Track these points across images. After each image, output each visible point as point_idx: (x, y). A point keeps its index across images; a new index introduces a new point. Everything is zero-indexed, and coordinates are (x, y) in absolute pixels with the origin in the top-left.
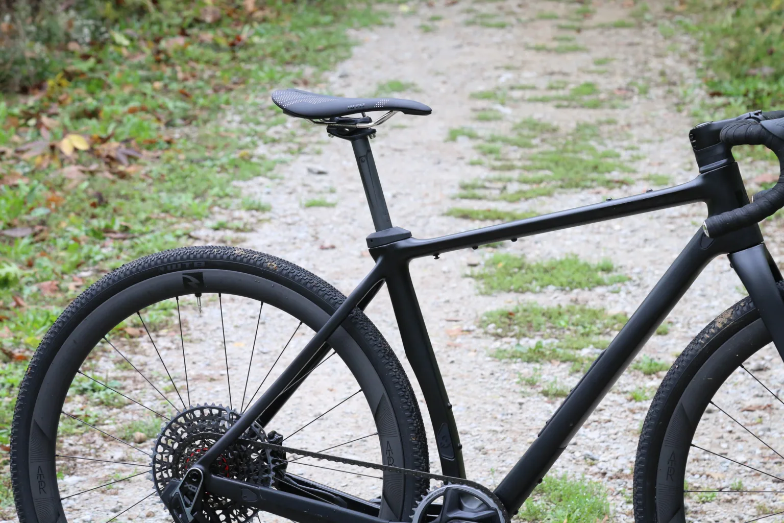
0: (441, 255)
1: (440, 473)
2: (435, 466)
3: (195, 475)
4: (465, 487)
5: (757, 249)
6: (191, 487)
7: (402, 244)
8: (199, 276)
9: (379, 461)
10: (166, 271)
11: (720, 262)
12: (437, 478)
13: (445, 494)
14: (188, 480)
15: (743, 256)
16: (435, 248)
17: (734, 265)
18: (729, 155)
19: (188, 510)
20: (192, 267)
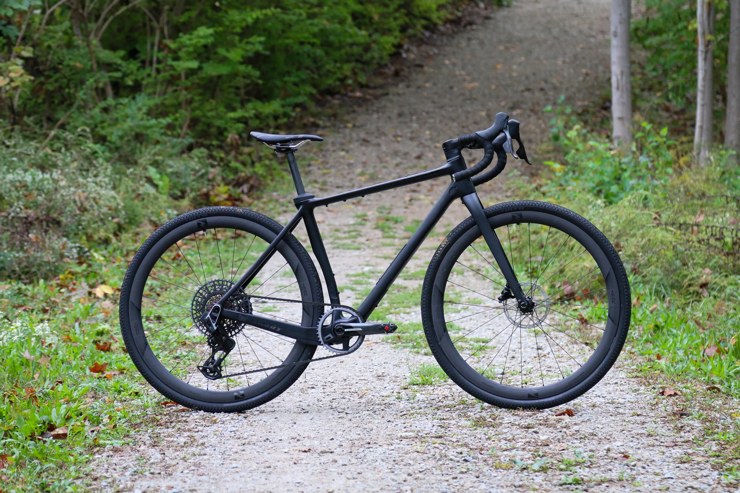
0: (329, 205)
1: (329, 302)
2: (327, 299)
3: (217, 308)
4: (341, 308)
5: (474, 194)
6: (214, 314)
7: (311, 200)
8: (205, 222)
9: (300, 299)
10: (189, 221)
11: (457, 201)
12: (328, 305)
13: (332, 313)
14: (213, 311)
15: (467, 198)
16: (326, 202)
17: (464, 202)
18: (459, 153)
19: (214, 325)
20: (201, 217)
